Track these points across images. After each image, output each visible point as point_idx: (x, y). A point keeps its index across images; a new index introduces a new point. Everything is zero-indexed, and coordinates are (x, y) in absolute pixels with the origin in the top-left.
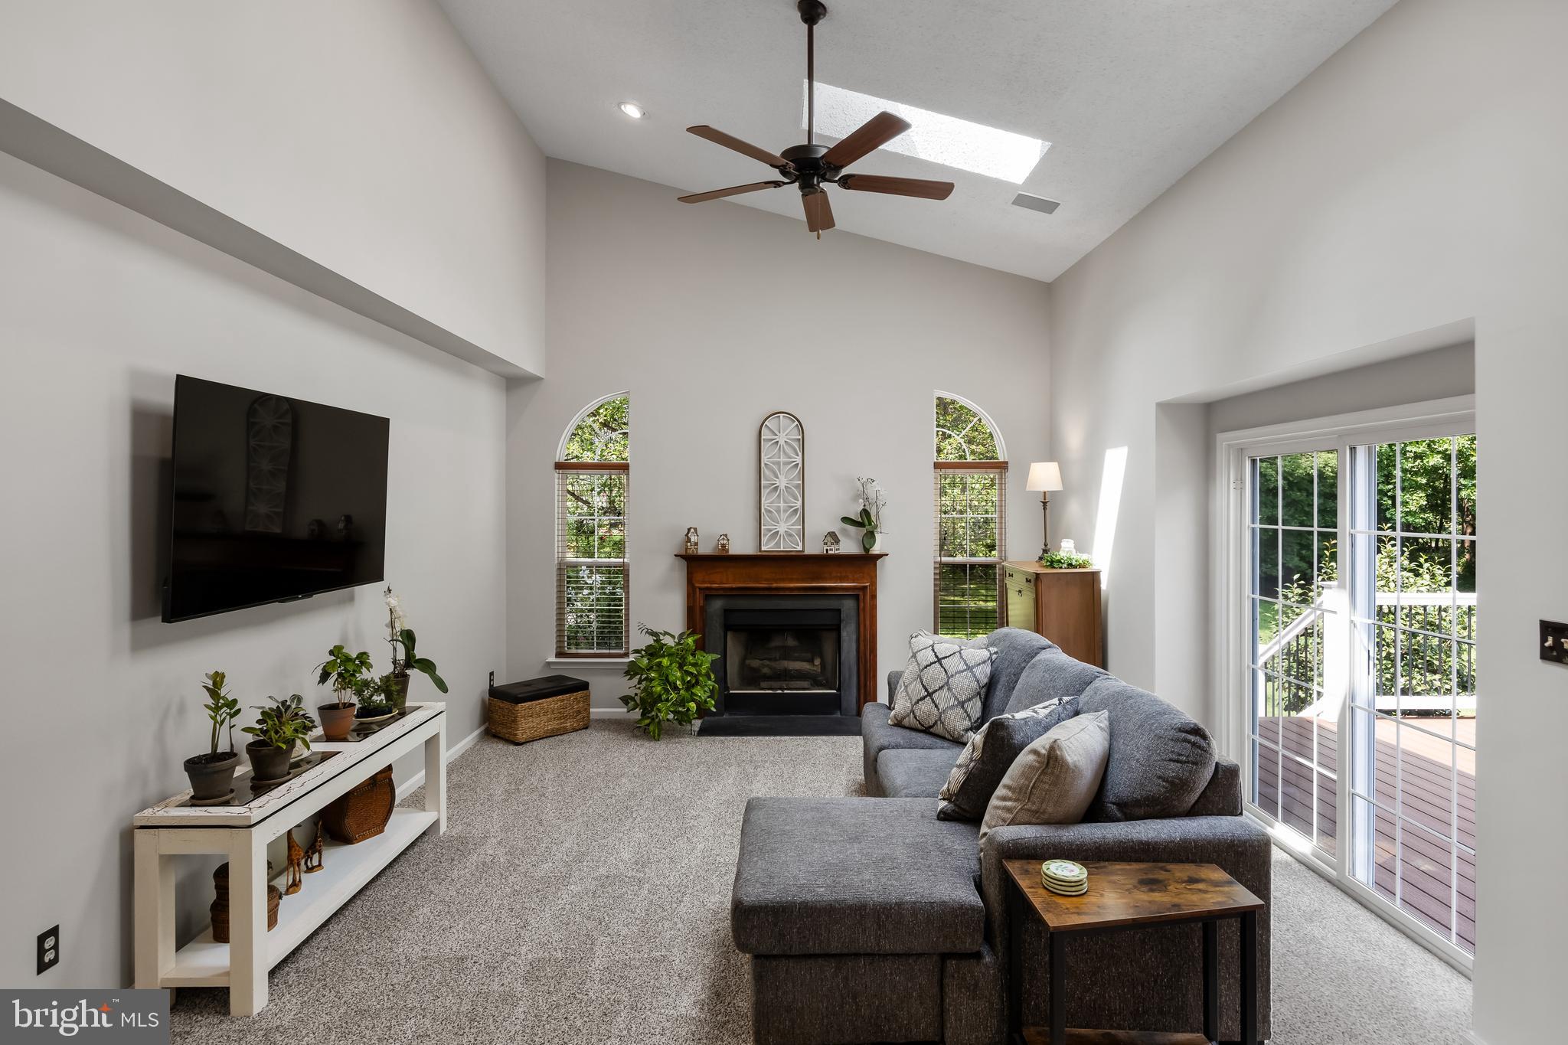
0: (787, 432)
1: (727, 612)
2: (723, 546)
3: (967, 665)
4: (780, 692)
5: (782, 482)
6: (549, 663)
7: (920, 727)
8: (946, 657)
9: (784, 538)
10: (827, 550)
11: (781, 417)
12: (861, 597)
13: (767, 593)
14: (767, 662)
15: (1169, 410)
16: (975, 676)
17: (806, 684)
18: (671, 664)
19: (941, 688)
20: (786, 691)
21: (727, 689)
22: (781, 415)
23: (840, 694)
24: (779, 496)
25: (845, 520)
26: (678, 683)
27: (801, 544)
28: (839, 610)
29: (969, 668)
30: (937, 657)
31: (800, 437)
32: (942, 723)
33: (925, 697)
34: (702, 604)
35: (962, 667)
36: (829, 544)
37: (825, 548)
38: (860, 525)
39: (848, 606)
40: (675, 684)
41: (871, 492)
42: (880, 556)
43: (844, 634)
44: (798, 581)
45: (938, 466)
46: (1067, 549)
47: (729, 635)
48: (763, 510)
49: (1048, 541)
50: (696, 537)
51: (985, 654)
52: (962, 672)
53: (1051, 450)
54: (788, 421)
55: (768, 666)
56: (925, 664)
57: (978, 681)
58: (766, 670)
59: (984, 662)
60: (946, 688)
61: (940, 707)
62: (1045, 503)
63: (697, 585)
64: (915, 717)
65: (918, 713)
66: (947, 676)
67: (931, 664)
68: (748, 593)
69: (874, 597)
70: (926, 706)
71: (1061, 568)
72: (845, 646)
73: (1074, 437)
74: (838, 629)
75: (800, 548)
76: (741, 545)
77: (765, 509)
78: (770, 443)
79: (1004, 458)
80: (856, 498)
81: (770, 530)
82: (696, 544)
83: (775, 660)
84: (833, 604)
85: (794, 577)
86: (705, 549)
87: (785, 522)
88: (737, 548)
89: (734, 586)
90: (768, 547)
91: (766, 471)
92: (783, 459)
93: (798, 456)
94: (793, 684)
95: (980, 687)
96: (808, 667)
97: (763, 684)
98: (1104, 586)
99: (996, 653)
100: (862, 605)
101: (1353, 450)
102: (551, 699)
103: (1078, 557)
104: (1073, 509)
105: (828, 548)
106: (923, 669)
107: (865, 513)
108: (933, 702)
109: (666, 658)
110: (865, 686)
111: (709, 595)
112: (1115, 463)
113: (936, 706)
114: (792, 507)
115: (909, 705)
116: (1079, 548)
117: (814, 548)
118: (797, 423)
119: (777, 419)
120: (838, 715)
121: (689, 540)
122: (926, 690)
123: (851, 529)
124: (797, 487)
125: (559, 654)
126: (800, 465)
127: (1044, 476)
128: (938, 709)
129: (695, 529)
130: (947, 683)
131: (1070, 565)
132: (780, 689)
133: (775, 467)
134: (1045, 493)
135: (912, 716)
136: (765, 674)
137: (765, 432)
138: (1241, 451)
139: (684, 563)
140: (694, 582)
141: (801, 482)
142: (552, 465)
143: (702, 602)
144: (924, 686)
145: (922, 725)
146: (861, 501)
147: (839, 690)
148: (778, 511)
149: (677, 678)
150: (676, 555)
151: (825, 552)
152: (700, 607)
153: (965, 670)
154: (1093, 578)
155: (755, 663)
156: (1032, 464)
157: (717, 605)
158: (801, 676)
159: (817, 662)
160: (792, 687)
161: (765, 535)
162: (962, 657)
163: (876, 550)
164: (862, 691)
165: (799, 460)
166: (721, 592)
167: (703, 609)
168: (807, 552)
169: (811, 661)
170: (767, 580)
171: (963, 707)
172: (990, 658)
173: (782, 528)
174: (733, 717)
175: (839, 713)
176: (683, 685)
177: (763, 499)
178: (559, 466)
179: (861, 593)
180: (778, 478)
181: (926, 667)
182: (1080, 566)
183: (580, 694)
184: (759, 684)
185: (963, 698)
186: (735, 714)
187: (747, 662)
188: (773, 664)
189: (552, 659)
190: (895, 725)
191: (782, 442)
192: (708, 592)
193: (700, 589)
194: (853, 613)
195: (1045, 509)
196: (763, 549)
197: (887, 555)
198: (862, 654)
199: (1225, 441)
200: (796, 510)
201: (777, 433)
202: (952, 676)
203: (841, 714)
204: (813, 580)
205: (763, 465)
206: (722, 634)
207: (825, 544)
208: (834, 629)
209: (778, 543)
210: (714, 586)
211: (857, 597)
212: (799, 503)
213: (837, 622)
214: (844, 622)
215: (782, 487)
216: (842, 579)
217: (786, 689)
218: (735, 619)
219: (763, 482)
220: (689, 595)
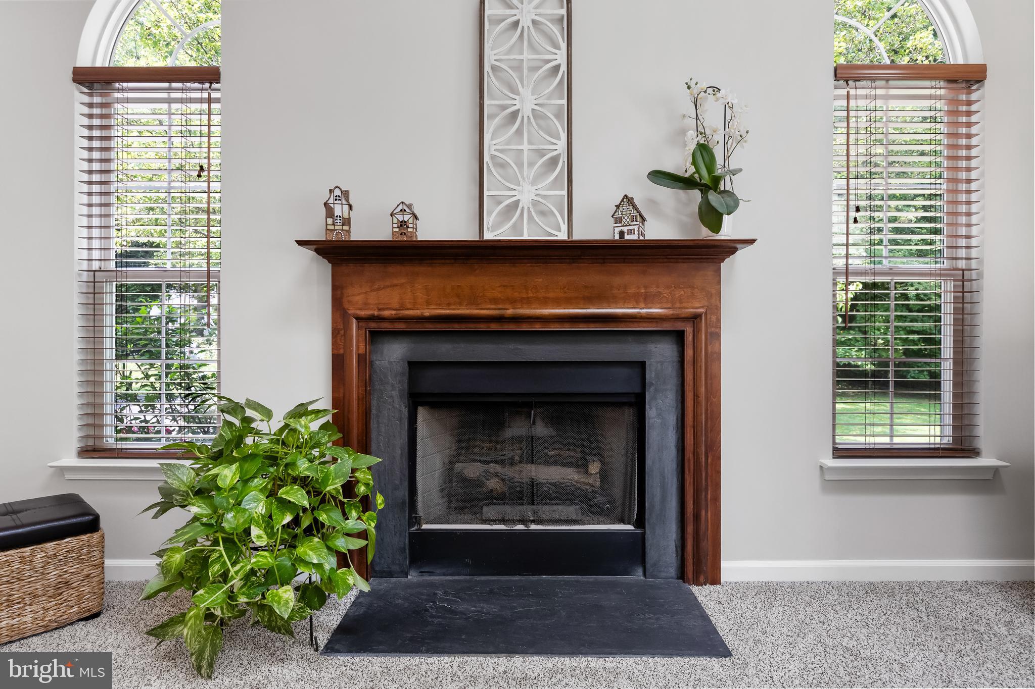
0: (535, 3)
1: (415, 367)
2: (403, 224)
4: (520, 527)
5: (526, 102)
6: (62, 470)
9: (530, 214)
10: (622, 234)
12: (689, 338)
13: (494, 327)
14: (495, 468)
17: (571, 511)
18: (245, 481)
20: (533, 527)
21: (414, 519)
23: (644, 534)
24: (519, 132)
25: (658, 176)
26: (255, 531)
27: (564, 227)
28: (642, 365)
31: (564, 13)
34: (362, 351)
36: (626, 220)
37: (617, 230)
39: (660, 356)
41: (712, 117)
43: (651, 413)
44: (558, 303)
47: (422, 414)
48: (487, 158)
50: (346, 208)
55: (497, 475)
58: (493, 484)
63: (353, 311)
68: (456, 327)
69: (716, 336)
72: (653, 436)
74: (638, 403)
77: (493, 157)
78: (503, 25)
81: (502, 199)
83: (512, 463)
84: (630, 351)
85: (551, 295)
86: (365, 231)
87: (533, 183)
88: (430, 231)
89: (427, 313)
90: (497, 230)
91: (494, 80)
92: (528, 57)
93: (559, 50)
94: (546, 510)
96: (576, 477)
97: (490, 511)
100: (689, 353)
105: (625, 229)
107: (704, 151)
109: (238, 467)
110: (697, 517)
111: (378, 332)
114: (547, 153)
117: (591, 228)
120: (638, 575)
121: (330, 213)
123: (666, 194)
124: (557, 112)
125: (88, 449)
126: (564, 68)
129: (346, 194)
132: (523, 521)
133: (512, 73)
136: (490, 492)
137: (494, 8)
139: (326, 266)
140: (346, 306)
141: (565, 102)
142: (69, 80)
143: (362, 346)
147: (640, 522)
148: (518, 161)
149: (251, 520)
150: (300, 243)
151: (617, 237)
152: (359, 356)
155: (473, 470)
157: (395, 353)
158: (563, 495)
159: (594, 468)
160: (544, 517)
161: (491, 209)
163: (729, 229)
164: (690, 529)
165: (561, 59)
166: (401, 326)
167: (365, 363)
169: (582, 466)
170: (494, 301)
173: (526, 195)
174: (427, 578)
175: (640, 571)
176: (271, 534)
177: (487, 137)
178: (83, 79)
179: (689, 330)
180: (518, 94)
184: (481, 511)
186: (431, 573)
187: (458, 466)
188: (508, 472)
189: (72, 460)
191: (525, 23)
192: (373, 325)
193: (359, 319)
194: (671, 371)
196: (487, 232)
197: (751, 242)
198: (689, 454)
200: (554, 161)
201: (515, 3)
203: (645, 575)
204: (589, 300)
205: (487, 68)
206: (405, 411)
207: (618, 220)
208: (630, 404)
209: (517, 227)
210: (386, 313)
211: (679, 336)
212: (562, 144)
213: (638, 390)
214: (652, 389)
215: (527, 111)
216: (648, 299)
217: (533, 522)
218: (431, 382)
219: (487, 102)
220: (335, 333)
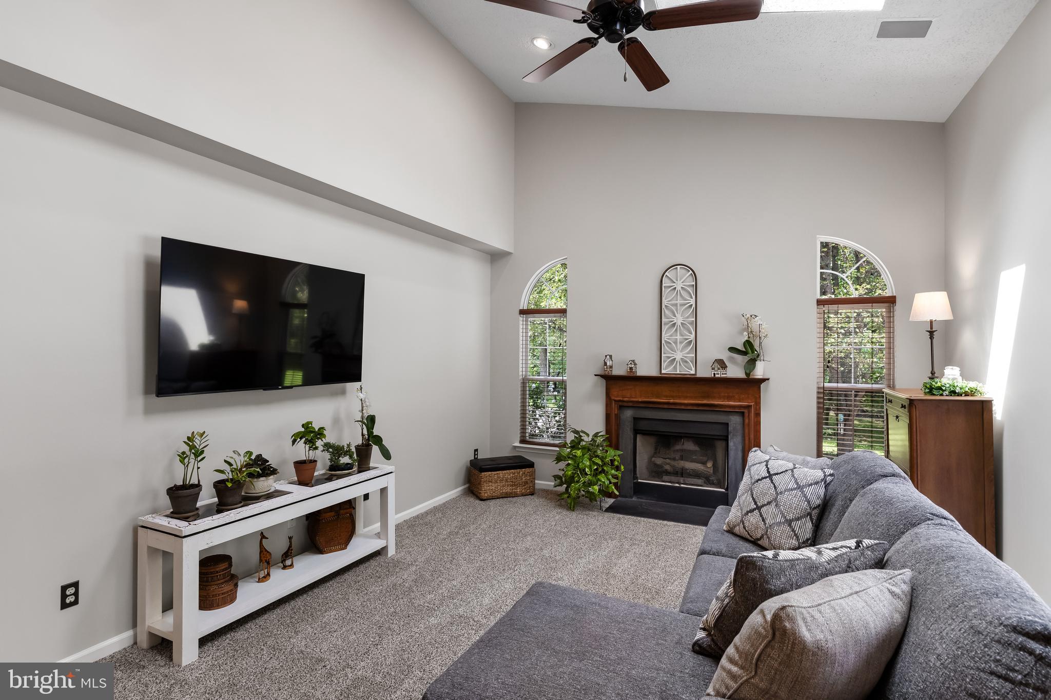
0: (682, 280)
1: (636, 420)
2: (631, 368)
3: (797, 484)
4: (677, 485)
5: (679, 320)
6: (515, 447)
7: (750, 538)
8: (777, 474)
9: (680, 363)
10: (714, 374)
11: (679, 268)
12: (746, 414)
13: (666, 406)
14: (668, 461)
16: (805, 496)
17: (700, 481)
18: (583, 455)
19: (769, 503)
20: (682, 486)
21: (635, 478)
22: (679, 267)
23: (728, 493)
24: (676, 330)
25: (732, 349)
26: (587, 470)
27: (694, 369)
28: (727, 424)
29: (800, 487)
30: (768, 472)
31: (694, 283)
32: (768, 537)
33: (754, 510)
34: (616, 413)
35: (792, 485)
36: (716, 369)
37: (713, 372)
38: (744, 353)
39: (735, 421)
40: (584, 470)
41: (754, 326)
42: (763, 380)
43: (731, 444)
44: (691, 398)
45: (820, 302)
46: (951, 376)
47: (639, 437)
48: (663, 342)
49: (935, 370)
50: (611, 362)
51: (819, 474)
52: (792, 490)
54: (684, 271)
55: (669, 464)
56: (757, 477)
57: (809, 502)
58: (667, 467)
59: (817, 483)
60: (774, 504)
61: (767, 522)
62: (931, 333)
63: (613, 398)
64: (744, 527)
65: (747, 524)
66: (777, 493)
67: (763, 478)
68: (651, 406)
69: (758, 415)
70: (753, 519)
71: (942, 395)
72: (732, 453)
74: (726, 439)
75: (693, 372)
76: (646, 369)
77: (665, 341)
78: (670, 289)
79: (893, 293)
80: (741, 333)
81: (669, 357)
82: (611, 367)
83: (674, 459)
84: (722, 418)
85: (689, 395)
86: (618, 371)
87: (681, 351)
88: (642, 371)
89: (640, 400)
90: (667, 370)
91: (667, 312)
92: (680, 301)
93: (692, 298)
94: (689, 480)
95: (810, 508)
96: (702, 468)
97: (665, 478)
98: (996, 415)
99: (831, 475)
100: (747, 421)
102: (505, 471)
103: (962, 384)
104: (967, 338)
105: (716, 372)
106: (754, 483)
107: (748, 344)
108: (761, 515)
109: (580, 450)
111: (622, 406)
112: (1012, 283)
113: (763, 520)
114: (687, 339)
115: (739, 514)
117: (705, 372)
118: (691, 272)
119: (675, 270)
121: (605, 364)
122: (756, 503)
123: (734, 357)
124: (691, 323)
125: (523, 441)
126: (694, 306)
127: (930, 306)
128: (765, 524)
129: (611, 356)
130: (775, 500)
131: (953, 393)
132: (677, 483)
133: (673, 308)
134: (931, 322)
135: (741, 526)
136: (666, 470)
137: (666, 283)
139: (603, 381)
140: (611, 395)
141: (694, 319)
142: (518, 312)
143: (616, 410)
144: (754, 499)
145: (751, 536)
146: (746, 333)
147: (727, 488)
148: (676, 343)
149: (586, 466)
150: (595, 375)
151: (713, 376)
152: (615, 414)
153: (795, 489)
154: (985, 407)
155: (659, 461)
156: (917, 296)
157: (628, 414)
158: (696, 475)
159: (710, 464)
160: (687, 482)
161: (665, 362)
162: (793, 476)
165: (693, 302)
166: (631, 404)
167: (617, 417)
168: (698, 375)
169: (704, 463)
170: (666, 396)
171: (790, 525)
172: (824, 480)
173: (678, 356)
174: (640, 500)
176: (591, 471)
177: (663, 333)
178: (523, 312)
179: (746, 411)
180: (675, 317)
181: (757, 481)
182: (966, 394)
183: (528, 470)
184: (662, 477)
185: (790, 516)
186: (641, 498)
187: (653, 459)
188: (673, 463)
189: (517, 444)
190: (728, 531)
191: (679, 288)
192: (620, 403)
193: (615, 401)
194: (739, 427)
195: (932, 338)
196: (663, 372)
197: (769, 379)
200: (690, 342)
201: (675, 281)
202: (781, 493)
204: (704, 397)
205: (663, 307)
206: (632, 436)
207: (713, 369)
208: (724, 439)
209: (675, 368)
210: (626, 399)
211: (742, 414)
212: (693, 336)
213: (726, 434)
214: (731, 434)
215: (679, 323)
216: (729, 398)
217: (682, 484)
218: (643, 425)
219: (663, 320)
220: (607, 405)
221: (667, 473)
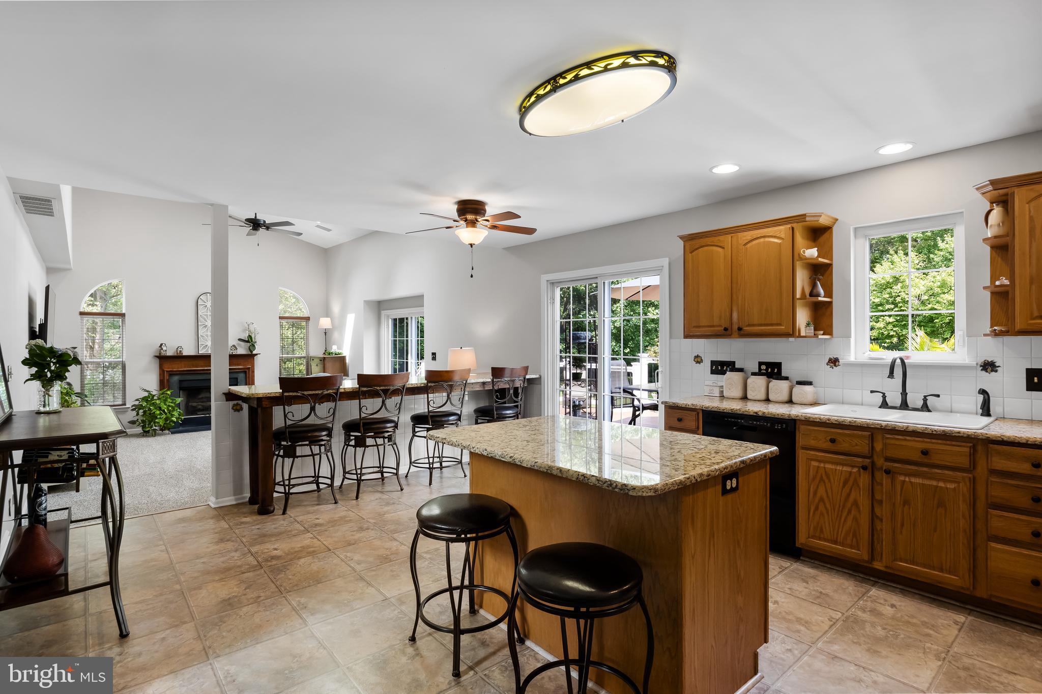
1: (181, 381)
2: (180, 351)
5: (209, 323)
9: (210, 348)
10: (232, 353)
12: (248, 372)
14: (200, 403)
15: (367, 303)
22: (208, 294)
24: (207, 329)
25: (240, 340)
26: (166, 410)
28: (237, 378)
36: (233, 350)
38: (248, 342)
39: (241, 376)
40: (164, 411)
41: (252, 328)
42: (257, 354)
45: (280, 318)
46: (334, 349)
47: (181, 392)
48: (199, 336)
49: (327, 346)
50: (165, 348)
53: (327, 313)
54: (211, 297)
55: (201, 405)
58: (200, 407)
62: (325, 333)
63: (165, 370)
68: (192, 372)
69: (253, 372)
71: (332, 355)
73: (336, 308)
76: (188, 351)
77: (201, 335)
78: (203, 306)
79: (308, 316)
80: (244, 330)
81: (203, 345)
82: (166, 351)
83: (205, 402)
86: (170, 353)
88: (185, 353)
89: (185, 369)
90: (202, 352)
91: (201, 319)
92: (209, 313)
97: (198, 413)
98: (347, 361)
100: (248, 376)
101: (411, 318)
103: (338, 351)
104: (336, 335)
107: (250, 336)
111: (172, 374)
112: (351, 319)
116: (338, 349)
119: (206, 296)
121: (162, 349)
123: (242, 343)
127: (325, 323)
129: (165, 344)
131: (336, 354)
132: (208, 414)
133: (205, 317)
134: (325, 329)
137: (200, 302)
138: (388, 316)
139: (158, 360)
140: (163, 368)
142: (78, 313)
143: (167, 377)
146: (247, 332)
148: (207, 336)
149: (165, 408)
150: (153, 356)
152: (167, 380)
154: (344, 358)
155: (194, 404)
156: (321, 318)
157: (176, 379)
161: (201, 347)
163: (254, 352)
166: (178, 373)
167: (168, 381)
173: (209, 344)
176: (168, 411)
177: (199, 331)
178: (82, 314)
179: (247, 371)
180: (207, 321)
182: (339, 354)
186: (185, 427)
187: (190, 404)
188: (202, 404)
191: (208, 306)
192: (171, 373)
193: (167, 371)
194: (243, 379)
195: (325, 335)
196: (200, 353)
197: (260, 354)
199: (384, 313)
201: (206, 302)
205: (199, 316)
206: (178, 391)
207: (231, 350)
209: (207, 350)
210: (174, 370)
211: (245, 372)
214: (239, 383)
216: (238, 365)
218: (185, 385)
219: (199, 323)
220: (160, 374)
221: (200, 410)
